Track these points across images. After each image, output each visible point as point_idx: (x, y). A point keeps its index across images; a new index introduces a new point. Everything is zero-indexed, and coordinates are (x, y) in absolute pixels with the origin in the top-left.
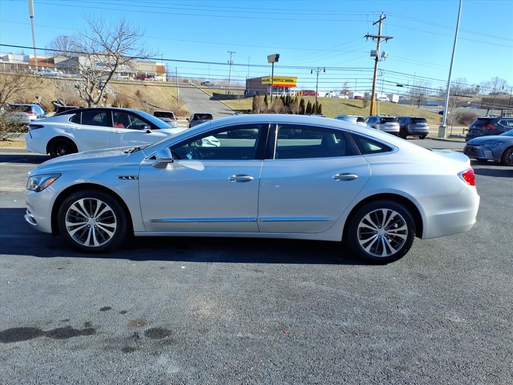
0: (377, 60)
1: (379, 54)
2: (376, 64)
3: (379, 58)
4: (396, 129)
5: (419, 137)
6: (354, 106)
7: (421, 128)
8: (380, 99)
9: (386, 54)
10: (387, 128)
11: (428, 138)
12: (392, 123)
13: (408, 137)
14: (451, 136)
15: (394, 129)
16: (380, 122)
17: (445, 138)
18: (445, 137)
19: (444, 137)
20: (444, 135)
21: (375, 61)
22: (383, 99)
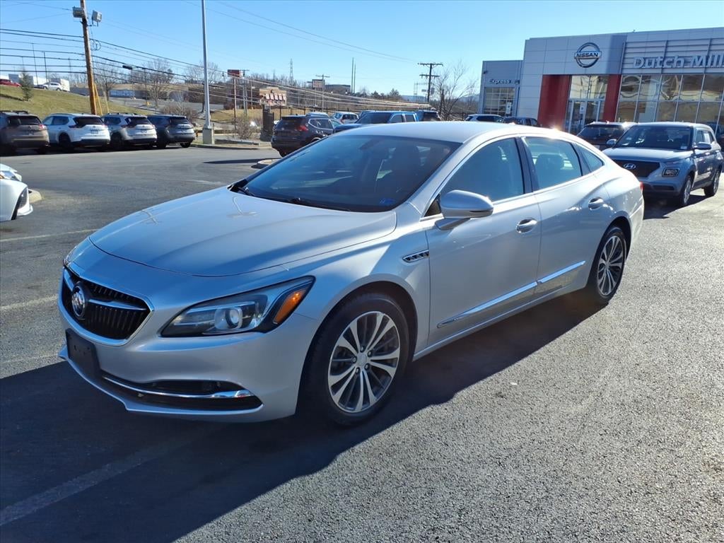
0: (84, 22)
1: (88, 14)
2: (85, 30)
3: (89, 21)
4: (152, 135)
5: (181, 144)
6: (7, 97)
7: (184, 132)
8: (47, 86)
9: (99, 15)
10: (140, 133)
11: (194, 146)
12: (145, 125)
13: (167, 146)
14: (218, 141)
15: (149, 135)
16: (126, 123)
17: (213, 144)
18: (213, 142)
19: (211, 143)
20: (211, 141)
21: (82, 25)
22: (51, 86)
